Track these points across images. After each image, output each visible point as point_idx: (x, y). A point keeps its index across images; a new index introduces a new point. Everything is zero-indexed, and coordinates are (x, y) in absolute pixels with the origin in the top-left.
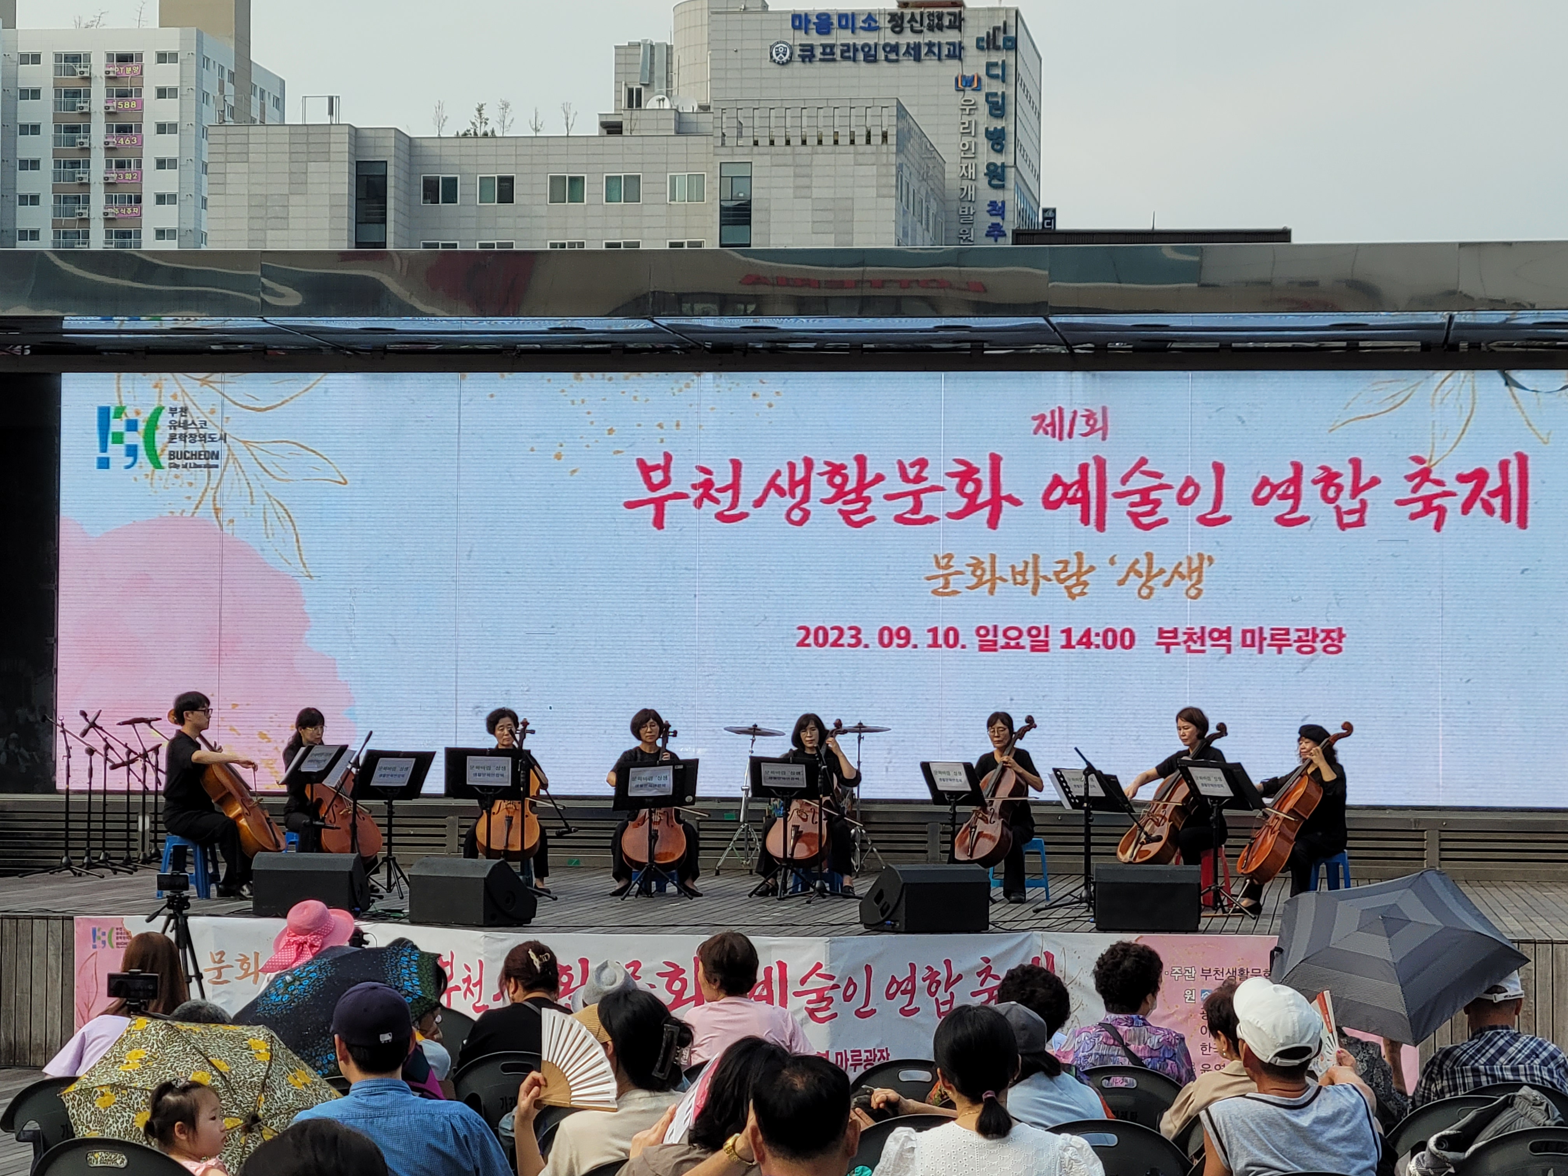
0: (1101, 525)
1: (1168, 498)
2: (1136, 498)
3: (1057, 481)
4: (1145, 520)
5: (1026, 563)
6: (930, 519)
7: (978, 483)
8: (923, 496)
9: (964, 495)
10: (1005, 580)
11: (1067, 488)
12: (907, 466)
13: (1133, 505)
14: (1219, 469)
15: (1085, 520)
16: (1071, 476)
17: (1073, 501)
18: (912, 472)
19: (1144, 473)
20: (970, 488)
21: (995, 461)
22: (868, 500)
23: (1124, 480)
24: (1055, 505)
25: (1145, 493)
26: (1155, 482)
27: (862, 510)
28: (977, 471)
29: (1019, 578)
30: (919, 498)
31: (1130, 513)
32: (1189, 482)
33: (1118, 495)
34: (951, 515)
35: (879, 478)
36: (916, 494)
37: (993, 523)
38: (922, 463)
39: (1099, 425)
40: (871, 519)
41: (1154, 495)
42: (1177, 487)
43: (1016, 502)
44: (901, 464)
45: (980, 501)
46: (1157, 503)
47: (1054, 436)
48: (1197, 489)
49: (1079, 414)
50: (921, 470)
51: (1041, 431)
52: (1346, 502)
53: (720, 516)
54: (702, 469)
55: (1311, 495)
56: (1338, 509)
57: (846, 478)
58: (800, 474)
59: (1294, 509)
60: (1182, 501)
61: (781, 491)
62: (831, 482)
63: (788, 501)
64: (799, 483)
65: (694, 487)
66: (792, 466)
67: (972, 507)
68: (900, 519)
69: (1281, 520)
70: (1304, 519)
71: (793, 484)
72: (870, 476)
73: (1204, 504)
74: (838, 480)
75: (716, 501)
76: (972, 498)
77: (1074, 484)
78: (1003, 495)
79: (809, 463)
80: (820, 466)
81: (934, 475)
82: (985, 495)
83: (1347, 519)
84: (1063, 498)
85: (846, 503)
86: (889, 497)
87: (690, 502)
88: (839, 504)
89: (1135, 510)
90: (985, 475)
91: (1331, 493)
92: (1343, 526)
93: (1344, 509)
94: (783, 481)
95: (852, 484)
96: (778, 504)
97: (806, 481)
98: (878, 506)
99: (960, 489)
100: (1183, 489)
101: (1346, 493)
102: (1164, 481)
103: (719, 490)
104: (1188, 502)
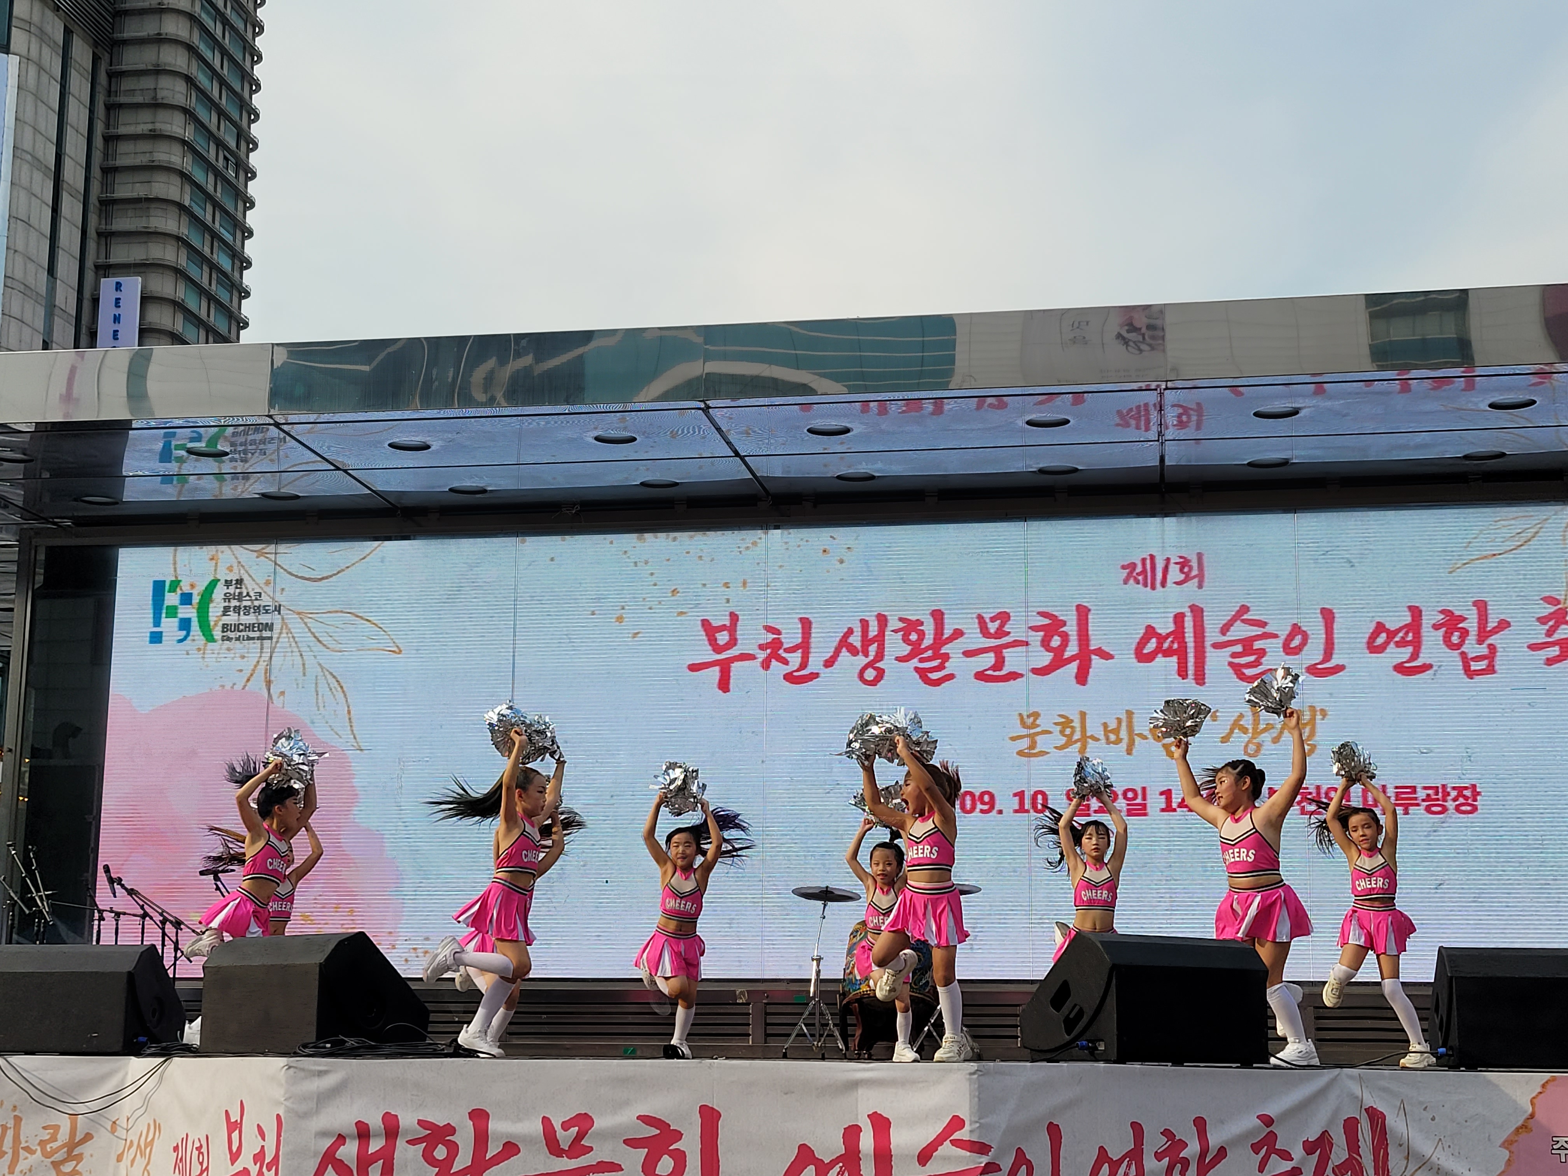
0: (1200, 679)
1: (1273, 647)
2: (1238, 648)
3: (1150, 632)
4: (1249, 672)
5: (1119, 721)
6: (1014, 676)
7: (1065, 637)
8: (1006, 652)
9: (1048, 649)
10: (1097, 740)
11: (1161, 639)
12: (988, 620)
13: (1234, 655)
14: (1328, 616)
15: (1182, 672)
16: (1165, 626)
17: (1168, 653)
18: (993, 627)
19: (1244, 621)
20: (1056, 642)
21: (1083, 613)
22: (946, 657)
23: (1225, 630)
24: (1149, 658)
25: (1247, 644)
26: (1257, 631)
27: (941, 667)
28: (1064, 623)
29: (1112, 737)
30: (1001, 652)
31: (1231, 664)
32: (1296, 630)
33: (1217, 646)
34: (1036, 671)
35: (958, 634)
36: (998, 651)
37: (1082, 678)
38: (1004, 617)
39: (1195, 572)
40: (950, 677)
41: (1258, 645)
42: (1283, 634)
43: (1106, 656)
44: (980, 618)
45: (1067, 654)
46: (1262, 653)
47: (1145, 585)
48: (1305, 637)
49: (1172, 561)
50: (1002, 625)
51: (1131, 581)
52: (1472, 648)
53: (790, 678)
54: (770, 629)
55: (1432, 640)
56: (1463, 655)
57: (922, 635)
58: (873, 631)
59: (1415, 656)
60: (1289, 650)
61: (853, 651)
62: (906, 640)
63: (861, 660)
64: (872, 641)
65: (762, 647)
66: (865, 624)
67: (1058, 662)
68: (981, 676)
69: (1400, 669)
70: (1426, 667)
71: (866, 642)
72: (947, 632)
73: (1313, 653)
74: (914, 637)
75: (785, 662)
76: (1058, 652)
77: (1168, 635)
78: (1092, 648)
79: (882, 620)
80: (894, 623)
81: (1016, 629)
82: (1072, 649)
83: (1475, 666)
84: (1158, 650)
85: (922, 660)
86: (968, 654)
87: (757, 663)
88: (915, 662)
89: (1237, 661)
90: (1071, 628)
91: (1455, 639)
92: (1470, 673)
93: (1471, 655)
94: (856, 640)
95: (928, 641)
96: (850, 663)
97: (880, 638)
98: (956, 663)
99: (1045, 643)
100: (1290, 637)
101: (1472, 638)
102: (1268, 629)
103: (788, 650)
104: (1297, 651)
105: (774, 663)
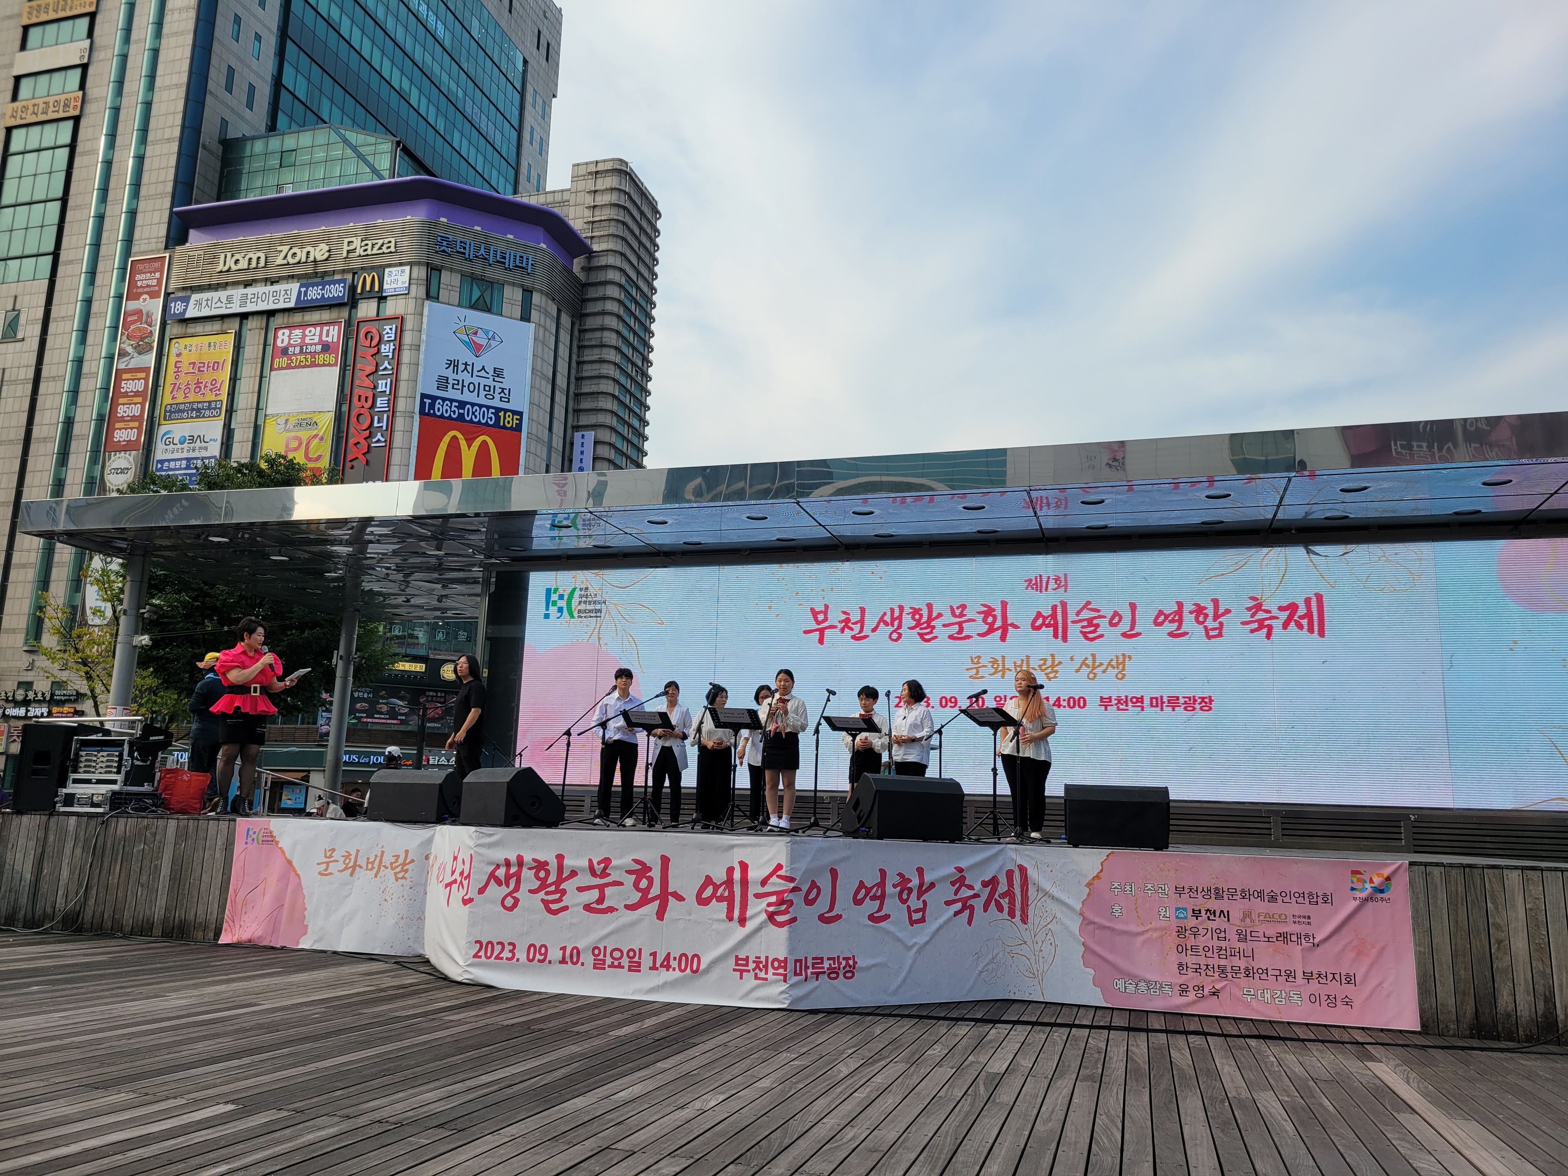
0: (1065, 639)
1: (1104, 623)
2: (1085, 623)
3: (1039, 615)
4: (1091, 636)
6: (968, 637)
7: (995, 617)
8: (964, 625)
9: (986, 623)
11: (1045, 618)
12: (955, 608)
13: (1083, 627)
14: (1133, 607)
15: (1056, 636)
16: (1047, 612)
17: (1048, 626)
18: (958, 612)
19: (1088, 609)
20: (990, 619)
21: (1004, 604)
22: (933, 627)
23: (1078, 613)
24: (1038, 628)
25: (1090, 621)
26: (1096, 614)
27: (931, 632)
28: (994, 610)
30: (962, 625)
31: (1081, 632)
32: (1116, 614)
33: (1074, 622)
34: (979, 635)
35: (940, 615)
36: (960, 624)
37: (1003, 638)
38: (963, 607)
39: (1063, 584)
40: (935, 638)
41: (1095, 622)
42: (1109, 616)
43: (1016, 627)
44: (951, 607)
45: (996, 626)
46: (1097, 626)
47: (1037, 590)
48: (1121, 618)
49: (1051, 578)
50: (962, 611)
51: (1030, 588)
52: (1210, 623)
53: (854, 637)
54: (845, 613)
55: (1189, 620)
56: (1206, 628)
57: (921, 616)
58: (897, 614)
59: (1179, 628)
60: (1112, 624)
61: (886, 624)
62: (913, 618)
63: (890, 629)
64: (896, 619)
65: (841, 622)
66: (892, 610)
67: (991, 630)
68: (951, 637)
69: (1171, 634)
70: (1185, 634)
71: (893, 619)
72: (934, 615)
73: (1125, 626)
74: (917, 617)
75: (852, 629)
76: (992, 625)
77: (1049, 616)
78: (1009, 622)
79: (901, 608)
80: (907, 610)
81: (970, 614)
82: (998, 623)
83: (1212, 633)
84: (1043, 624)
85: (921, 629)
86: (945, 626)
87: (837, 631)
88: (918, 630)
89: (1084, 630)
90: (998, 613)
91: (1201, 619)
92: (1209, 637)
93: (1210, 627)
94: (888, 618)
95: (925, 619)
96: (885, 630)
97: (900, 618)
98: (939, 631)
99: (985, 620)
100: (1113, 618)
101: (1210, 618)
102: (1101, 613)
103: (853, 624)
104: (1116, 625)
105: (846, 630)
